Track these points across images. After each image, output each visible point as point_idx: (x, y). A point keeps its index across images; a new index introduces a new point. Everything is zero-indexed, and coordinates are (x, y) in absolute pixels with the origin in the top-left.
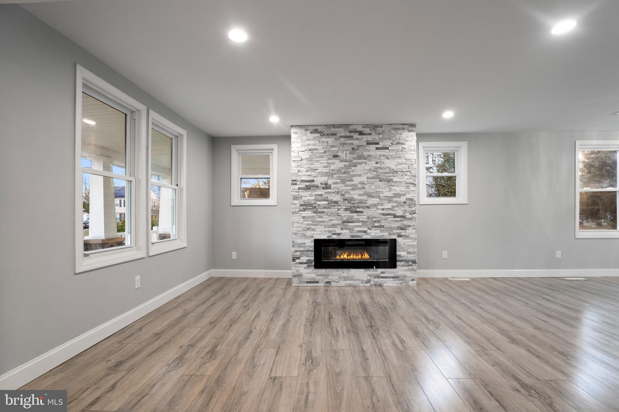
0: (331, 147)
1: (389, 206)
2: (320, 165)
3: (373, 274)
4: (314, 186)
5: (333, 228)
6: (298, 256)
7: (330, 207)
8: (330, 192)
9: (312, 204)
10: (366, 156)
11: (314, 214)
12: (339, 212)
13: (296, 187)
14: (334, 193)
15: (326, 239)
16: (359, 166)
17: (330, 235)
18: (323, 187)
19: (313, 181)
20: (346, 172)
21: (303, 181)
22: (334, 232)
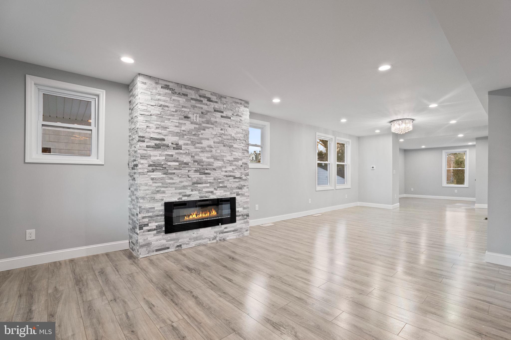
0: (183, 107)
1: (230, 168)
2: (171, 123)
3: (218, 230)
4: (164, 145)
5: (184, 189)
6: (146, 223)
7: (181, 168)
8: (181, 153)
9: (162, 165)
10: (213, 122)
11: (164, 176)
12: (189, 173)
13: (144, 144)
14: (184, 154)
15: (177, 201)
16: (207, 130)
17: (181, 196)
18: (173, 147)
19: (163, 140)
20: (196, 134)
21: (152, 139)
22: (185, 193)
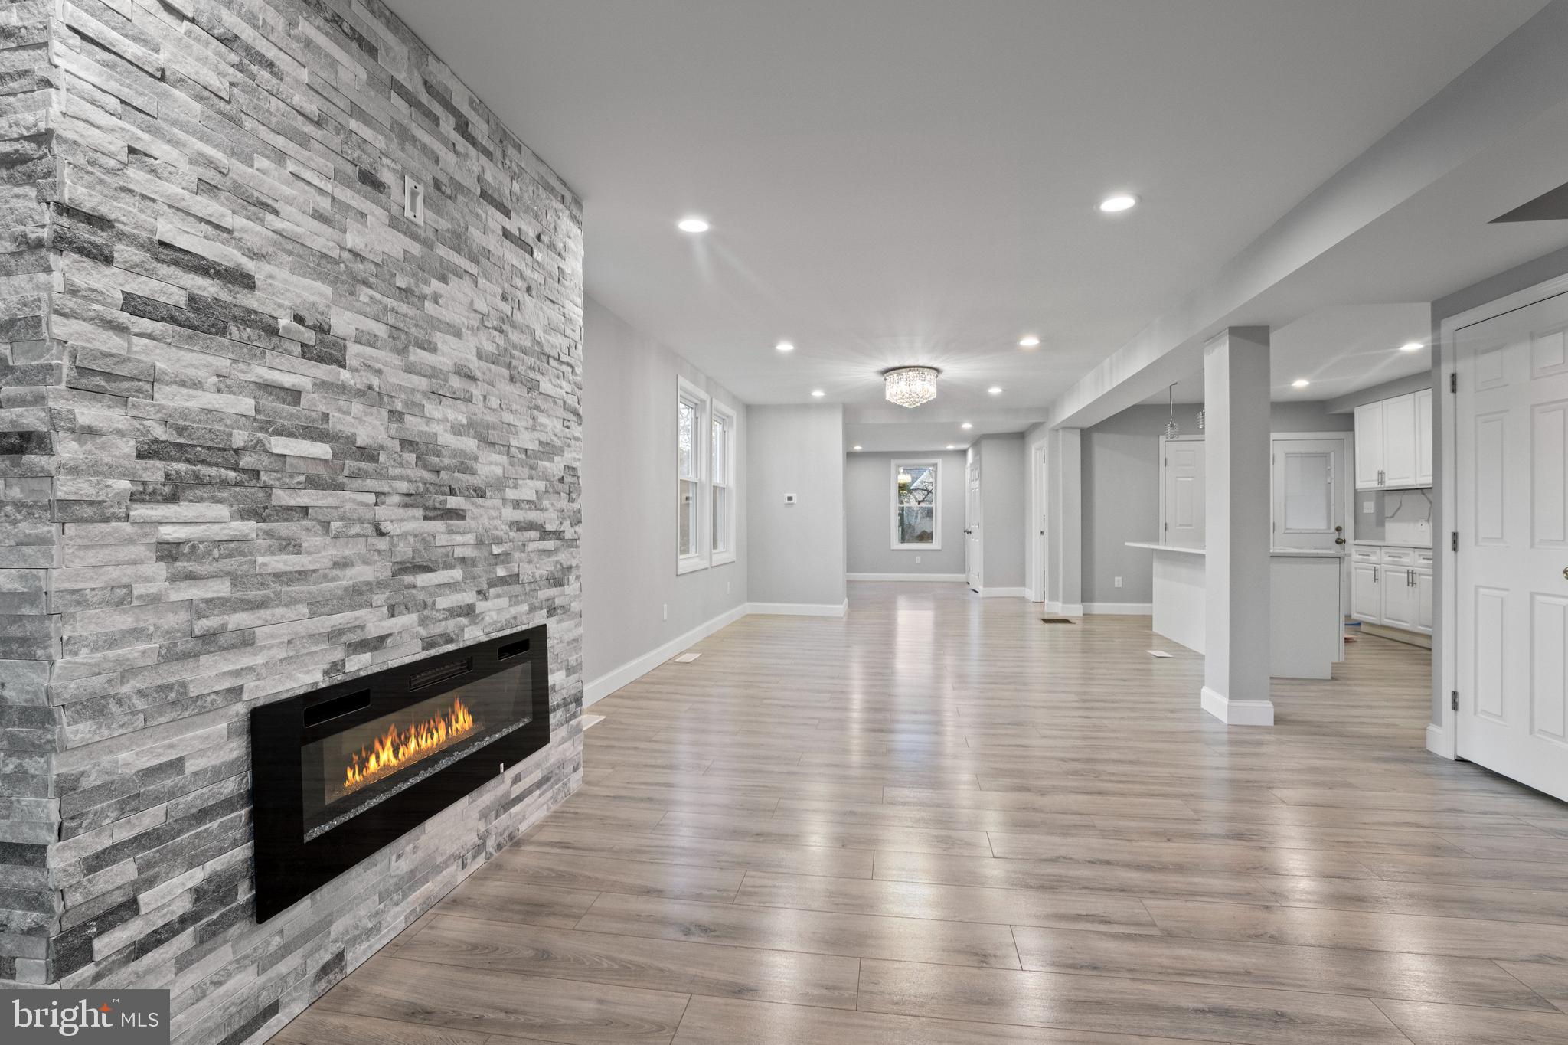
0: (355, 111)
1: (527, 490)
2: (289, 185)
3: (492, 799)
4: (249, 318)
5: (354, 609)
6: (118, 898)
7: (341, 479)
8: (343, 388)
9: (236, 451)
10: (475, 249)
11: (249, 527)
12: (381, 512)
13: (110, 282)
14: (360, 393)
15: (322, 685)
16: (453, 280)
17: (338, 655)
18: (303, 345)
19: (243, 280)
20: (413, 293)
21: (165, 251)
22: (359, 631)
